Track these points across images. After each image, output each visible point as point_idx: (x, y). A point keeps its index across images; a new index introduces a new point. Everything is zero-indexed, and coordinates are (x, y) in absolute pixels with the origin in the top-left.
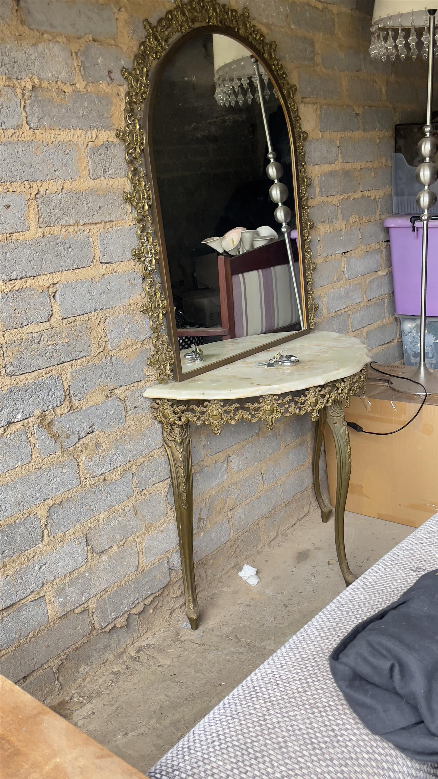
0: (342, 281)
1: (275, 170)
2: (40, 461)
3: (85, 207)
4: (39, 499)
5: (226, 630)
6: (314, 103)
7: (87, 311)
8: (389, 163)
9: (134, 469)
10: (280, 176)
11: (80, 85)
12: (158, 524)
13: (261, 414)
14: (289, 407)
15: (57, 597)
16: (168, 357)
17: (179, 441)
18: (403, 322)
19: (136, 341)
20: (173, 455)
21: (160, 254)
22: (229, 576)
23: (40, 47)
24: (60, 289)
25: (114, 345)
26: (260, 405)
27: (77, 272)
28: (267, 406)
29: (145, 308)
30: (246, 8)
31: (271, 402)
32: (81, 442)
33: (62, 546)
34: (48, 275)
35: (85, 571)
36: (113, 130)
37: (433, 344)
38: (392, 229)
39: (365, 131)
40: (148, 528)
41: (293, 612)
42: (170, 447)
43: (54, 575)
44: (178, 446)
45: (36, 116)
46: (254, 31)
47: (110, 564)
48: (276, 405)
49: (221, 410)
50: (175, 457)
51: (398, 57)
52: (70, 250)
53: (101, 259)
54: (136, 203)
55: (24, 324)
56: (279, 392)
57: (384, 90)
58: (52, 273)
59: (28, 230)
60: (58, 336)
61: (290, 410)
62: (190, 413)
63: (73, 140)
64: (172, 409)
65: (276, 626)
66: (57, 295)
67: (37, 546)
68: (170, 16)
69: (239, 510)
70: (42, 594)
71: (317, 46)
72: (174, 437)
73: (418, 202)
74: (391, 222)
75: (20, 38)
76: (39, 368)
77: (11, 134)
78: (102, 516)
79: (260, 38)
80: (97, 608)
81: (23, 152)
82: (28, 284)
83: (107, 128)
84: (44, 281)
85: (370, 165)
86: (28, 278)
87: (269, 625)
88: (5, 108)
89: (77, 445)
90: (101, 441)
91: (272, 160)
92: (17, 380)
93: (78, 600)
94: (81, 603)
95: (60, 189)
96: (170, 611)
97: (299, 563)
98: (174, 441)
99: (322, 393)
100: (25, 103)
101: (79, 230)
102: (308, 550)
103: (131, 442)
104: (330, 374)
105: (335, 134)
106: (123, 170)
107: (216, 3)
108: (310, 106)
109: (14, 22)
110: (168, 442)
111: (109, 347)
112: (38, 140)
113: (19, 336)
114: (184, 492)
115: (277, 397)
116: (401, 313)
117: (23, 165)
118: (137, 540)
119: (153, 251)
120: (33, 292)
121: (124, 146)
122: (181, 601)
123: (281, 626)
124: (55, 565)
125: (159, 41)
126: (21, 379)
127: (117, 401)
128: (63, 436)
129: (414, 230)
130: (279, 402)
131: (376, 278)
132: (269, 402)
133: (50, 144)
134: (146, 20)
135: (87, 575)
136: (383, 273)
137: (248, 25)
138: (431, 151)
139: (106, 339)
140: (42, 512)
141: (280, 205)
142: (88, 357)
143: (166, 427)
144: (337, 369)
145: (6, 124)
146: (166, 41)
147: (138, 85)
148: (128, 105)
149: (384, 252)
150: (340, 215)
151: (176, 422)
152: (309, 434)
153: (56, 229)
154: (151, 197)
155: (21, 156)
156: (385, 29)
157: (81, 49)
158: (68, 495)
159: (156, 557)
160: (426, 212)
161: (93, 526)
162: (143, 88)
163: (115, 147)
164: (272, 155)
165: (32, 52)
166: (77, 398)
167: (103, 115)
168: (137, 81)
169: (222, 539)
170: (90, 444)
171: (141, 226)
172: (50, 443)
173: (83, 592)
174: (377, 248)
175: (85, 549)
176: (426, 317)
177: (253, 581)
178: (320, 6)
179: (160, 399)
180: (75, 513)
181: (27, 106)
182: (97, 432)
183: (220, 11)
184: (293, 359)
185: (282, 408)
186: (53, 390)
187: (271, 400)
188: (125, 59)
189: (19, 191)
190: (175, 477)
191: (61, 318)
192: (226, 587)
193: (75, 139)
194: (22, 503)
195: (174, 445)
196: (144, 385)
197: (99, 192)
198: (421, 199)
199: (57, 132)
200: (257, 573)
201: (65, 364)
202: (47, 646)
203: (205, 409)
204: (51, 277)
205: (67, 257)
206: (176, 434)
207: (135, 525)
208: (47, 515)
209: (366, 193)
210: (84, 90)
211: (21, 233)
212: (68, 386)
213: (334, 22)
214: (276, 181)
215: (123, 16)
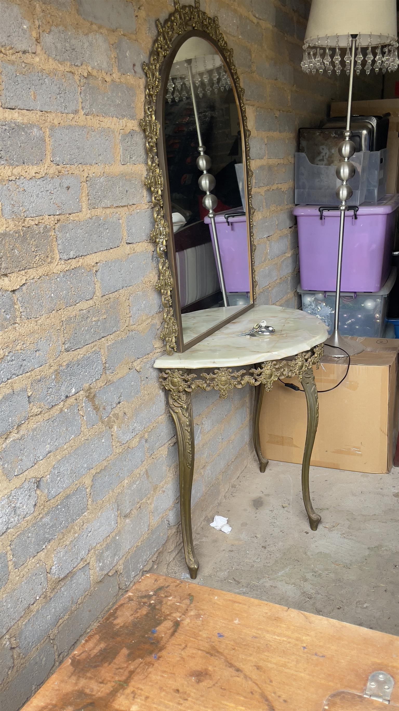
0: (267, 262)
1: (205, 162)
2: (87, 433)
3: (118, 191)
4: (86, 469)
5: (223, 575)
6: (253, 105)
7: (118, 288)
8: (292, 160)
9: (146, 436)
10: (209, 168)
11: (116, 76)
12: (161, 484)
13: (263, 378)
14: (284, 370)
15: (98, 563)
16: (174, 331)
17: (186, 406)
18: (303, 296)
19: (149, 316)
20: (179, 419)
21: (169, 236)
22: (202, 528)
23: (91, 36)
24: (101, 268)
25: (135, 320)
26: (262, 370)
27: (111, 251)
28: (267, 370)
29: (160, 285)
30: (216, 17)
31: (271, 367)
32: (112, 413)
33: (102, 513)
34: (93, 255)
35: (116, 536)
36: (137, 120)
37: (329, 315)
38: (300, 217)
39: (280, 132)
40: (155, 488)
41: (273, 551)
42: (176, 413)
43: (96, 541)
44: (184, 412)
45: (88, 102)
46: (221, 38)
47: (132, 526)
48: (274, 369)
49: (230, 376)
50: (181, 421)
51: (334, 71)
52: (107, 231)
53: (127, 239)
54: (154, 188)
55: (77, 302)
56: (279, 358)
57: (289, 97)
58: (96, 253)
59: (81, 211)
60: (100, 312)
61: (284, 373)
62: (200, 380)
63: (111, 127)
64: (183, 377)
65: (264, 566)
66: (98, 273)
67: (84, 515)
68: (173, 18)
69: (208, 468)
70: (88, 562)
71: (253, 55)
72: (181, 403)
73: (338, 194)
74: (300, 211)
75: (77, 26)
76: (87, 344)
77: (71, 119)
78: (126, 481)
79: (224, 45)
80: (124, 569)
81: (79, 136)
82: (80, 264)
83: (132, 117)
84: (90, 260)
85: (282, 161)
86: (80, 257)
87: (258, 566)
88: (68, 93)
89: (110, 415)
90: (126, 410)
91: (202, 153)
92: (73, 356)
93: (112, 563)
94: (114, 565)
95: (102, 173)
96: (167, 565)
97: (257, 509)
98: (181, 407)
99: (306, 357)
100: (81, 89)
101: (113, 213)
102: (260, 498)
103: (145, 410)
104: (311, 340)
105: (263, 133)
106: (142, 157)
107: (200, 11)
108: (251, 107)
109: (73, 11)
110: (175, 408)
111: (131, 321)
112: (88, 125)
113: (74, 313)
114: (189, 453)
115: (275, 362)
116: (306, 289)
117: (78, 148)
118: (148, 501)
119: (164, 233)
120: (83, 270)
121: (142, 135)
122: (174, 554)
123: (269, 565)
124: (97, 532)
125: (166, 40)
126: (75, 354)
127: (136, 373)
128: (101, 409)
129: (321, 218)
130: (277, 367)
131: (285, 259)
132: (269, 367)
133: (96, 130)
134: (158, 20)
135: (117, 538)
136: (289, 254)
137: (218, 32)
138: (350, 152)
139: (130, 315)
140: (88, 481)
141: (208, 193)
142: (117, 332)
143: (175, 395)
144: (314, 337)
145: (68, 109)
146: (170, 40)
147: (154, 79)
148: (147, 97)
149: (289, 237)
150: (264, 204)
151: (186, 389)
152: (248, 395)
153: (99, 212)
154: (163, 183)
155: (77, 140)
156: (315, 47)
157: (116, 41)
158: (105, 463)
159: (160, 515)
160: (344, 204)
161: (120, 492)
162: (157, 82)
163: (137, 135)
164: (202, 149)
165: (85, 41)
166: (110, 371)
167: (130, 105)
168: (153, 75)
169: (198, 495)
170: (120, 414)
171: (157, 209)
172: (93, 414)
173: (115, 555)
174: (285, 233)
175: (116, 513)
176: (340, 292)
177: (227, 529)
178: (255, 21)
179: (170, 369)
180: (109, 480)
181: (82, 93)
182: (123, 402)
183: (202, 17)
184: (270, 329)
185: (278, 372)
186: (96, 364)
187: (271, 365)
188: (144, 54)
189: (76, 173)
190: (181, 440)
191: (101, 295)
192: (205, 538)
193: (112, 126)
194: (75, 474)
195: (180, 411)
196: (152, 357)
197: (127, 177)
198: (341, 192)
199: (102, 118)
200: (228, 522)
201: (103, 339)
202: (90, 611)
203: (215, 376)
204: (95, 257)
205: (106, 237)
206: (183, 400)
207: (147, 487)
208: (91, 484)
209: (280, 186)
210: (119, 80)
211: (76, 213)
212: (105, 359)
213: (263, 36)
214: (205, 172)
215: (142, 14)
